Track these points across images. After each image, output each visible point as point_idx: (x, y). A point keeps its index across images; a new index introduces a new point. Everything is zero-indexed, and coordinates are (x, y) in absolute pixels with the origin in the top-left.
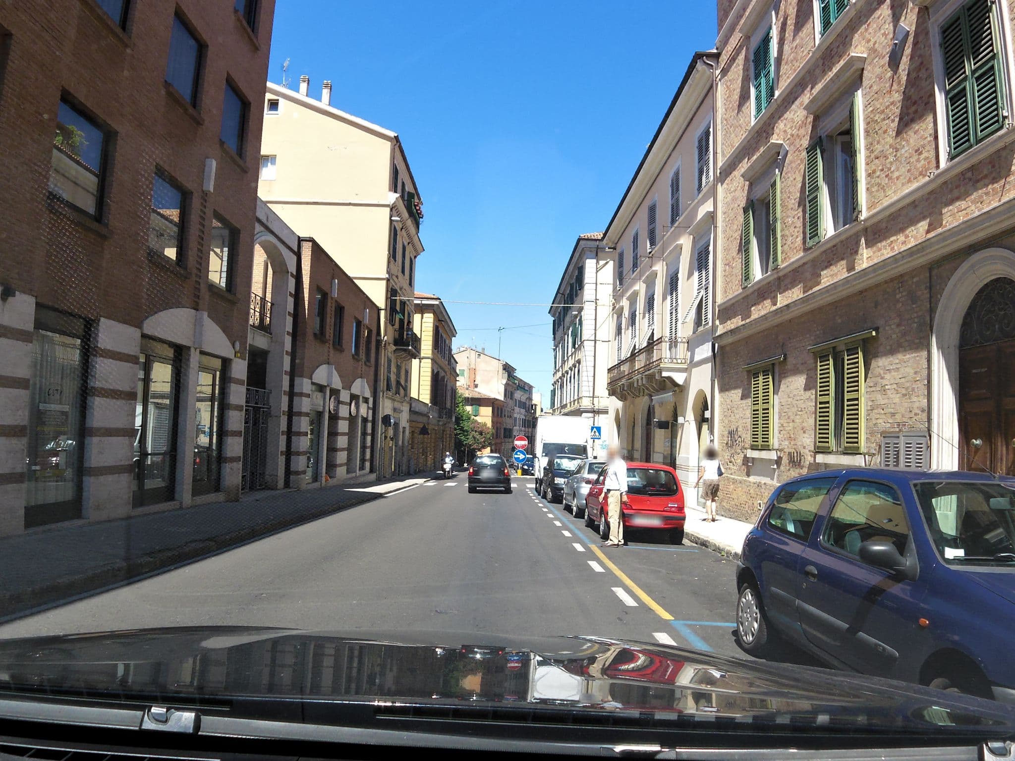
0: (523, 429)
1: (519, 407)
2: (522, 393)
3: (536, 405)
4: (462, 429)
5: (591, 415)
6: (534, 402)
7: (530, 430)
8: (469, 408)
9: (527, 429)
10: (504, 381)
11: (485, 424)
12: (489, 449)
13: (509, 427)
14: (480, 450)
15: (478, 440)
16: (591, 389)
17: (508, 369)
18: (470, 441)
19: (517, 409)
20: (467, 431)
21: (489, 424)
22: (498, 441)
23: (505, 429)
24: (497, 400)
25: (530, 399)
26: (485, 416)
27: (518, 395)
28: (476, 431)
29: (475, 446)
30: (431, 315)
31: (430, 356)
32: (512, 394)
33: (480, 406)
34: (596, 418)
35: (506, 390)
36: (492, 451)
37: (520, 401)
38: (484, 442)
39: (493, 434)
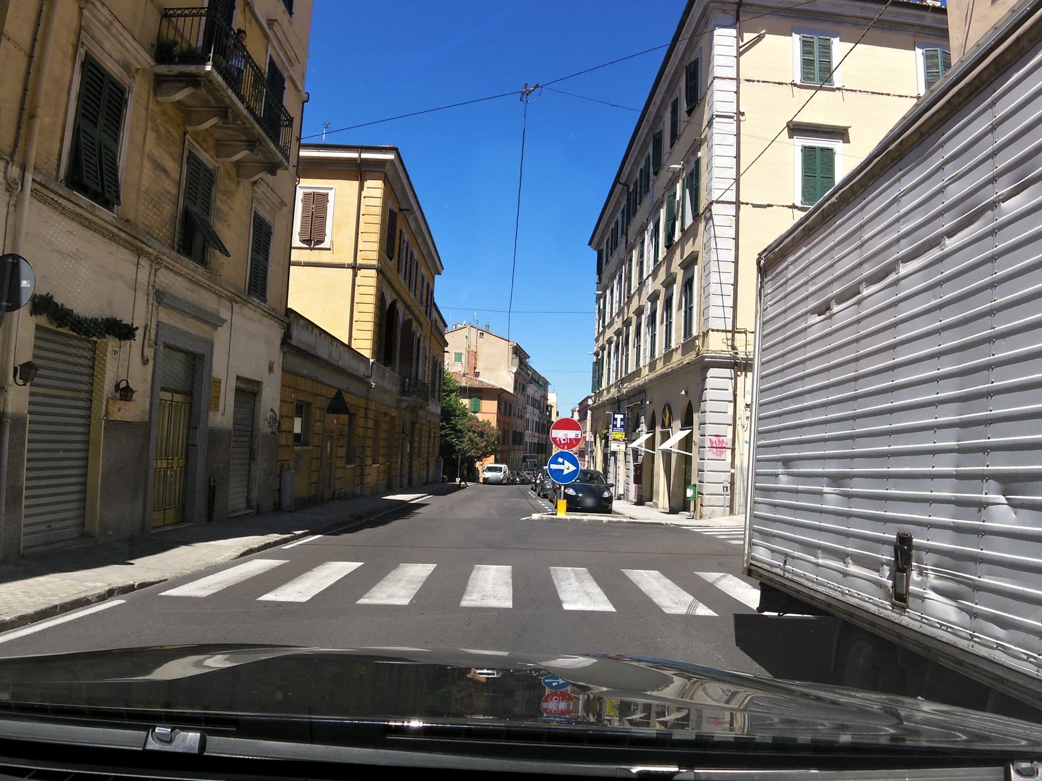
0: (537, 434)
1: (533, 406)
2: (536, 389)
3: (551, 406)
4: (453, 428)
5: (728, 372)
6: (549, 402)
7: (545, 436)
8: (466, 402)
9: (541, 436)
10: (514, 370)
11: (489, 423)
12: (493, 457)
13: (519, 430)
14: (480, 459)
15: (477, 444)
16: (729, 313)
17: (519, 352)
18: (465, 445)
19: (530, 408)
20: (461, 431)
21: (494, 424)
22: (506, 447)
23: (514, 432)
24: (505, 391)
25: (545, 398)
26: (488, 412)
27: (531, 390)
28: (474, 432)
29: (472, 453)
30: (379, 183)
31: (375, 263)
32: (524, 388)
33: (481, 399)
34: (740, 380)
35: (516, 381)
36: (496, 461)
37: (533, 399)
38: (486, 447)
39: (498, 438)
